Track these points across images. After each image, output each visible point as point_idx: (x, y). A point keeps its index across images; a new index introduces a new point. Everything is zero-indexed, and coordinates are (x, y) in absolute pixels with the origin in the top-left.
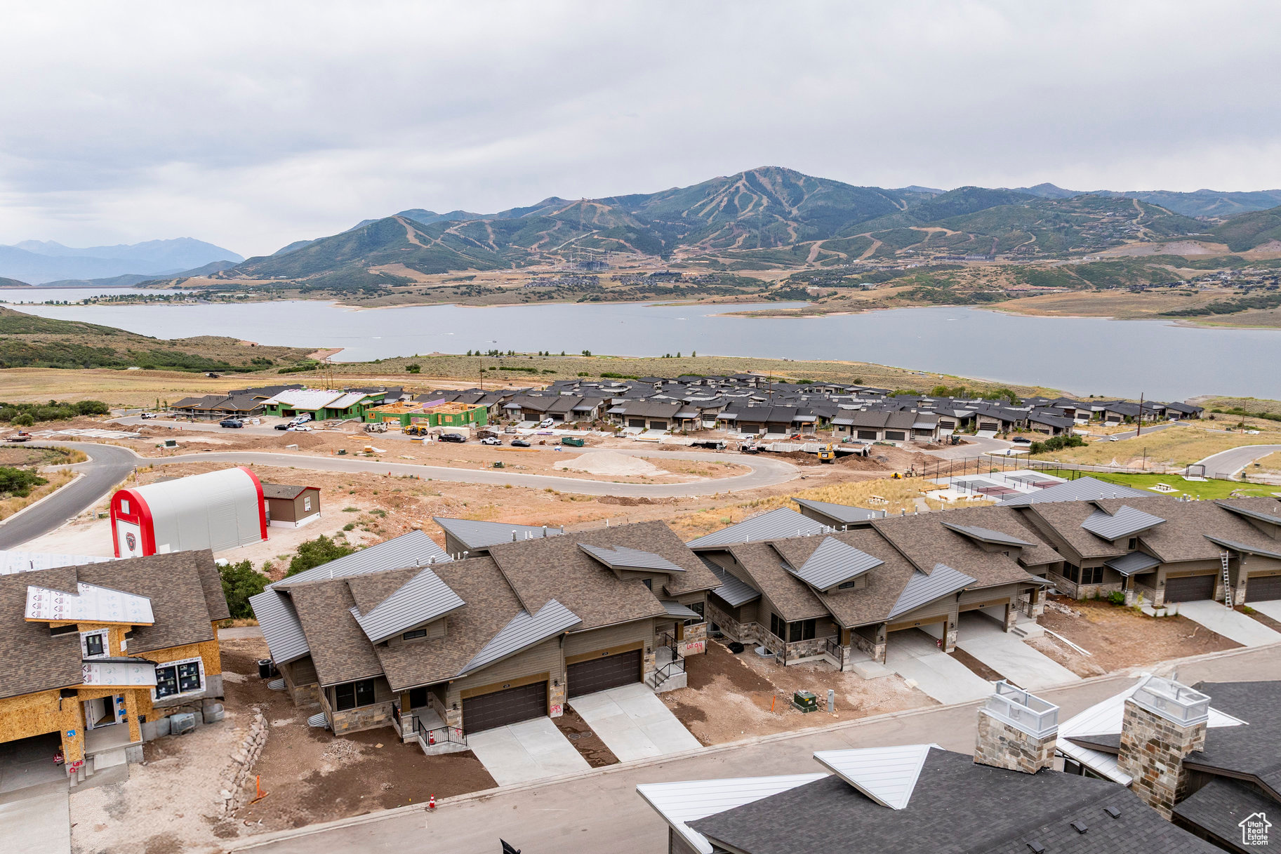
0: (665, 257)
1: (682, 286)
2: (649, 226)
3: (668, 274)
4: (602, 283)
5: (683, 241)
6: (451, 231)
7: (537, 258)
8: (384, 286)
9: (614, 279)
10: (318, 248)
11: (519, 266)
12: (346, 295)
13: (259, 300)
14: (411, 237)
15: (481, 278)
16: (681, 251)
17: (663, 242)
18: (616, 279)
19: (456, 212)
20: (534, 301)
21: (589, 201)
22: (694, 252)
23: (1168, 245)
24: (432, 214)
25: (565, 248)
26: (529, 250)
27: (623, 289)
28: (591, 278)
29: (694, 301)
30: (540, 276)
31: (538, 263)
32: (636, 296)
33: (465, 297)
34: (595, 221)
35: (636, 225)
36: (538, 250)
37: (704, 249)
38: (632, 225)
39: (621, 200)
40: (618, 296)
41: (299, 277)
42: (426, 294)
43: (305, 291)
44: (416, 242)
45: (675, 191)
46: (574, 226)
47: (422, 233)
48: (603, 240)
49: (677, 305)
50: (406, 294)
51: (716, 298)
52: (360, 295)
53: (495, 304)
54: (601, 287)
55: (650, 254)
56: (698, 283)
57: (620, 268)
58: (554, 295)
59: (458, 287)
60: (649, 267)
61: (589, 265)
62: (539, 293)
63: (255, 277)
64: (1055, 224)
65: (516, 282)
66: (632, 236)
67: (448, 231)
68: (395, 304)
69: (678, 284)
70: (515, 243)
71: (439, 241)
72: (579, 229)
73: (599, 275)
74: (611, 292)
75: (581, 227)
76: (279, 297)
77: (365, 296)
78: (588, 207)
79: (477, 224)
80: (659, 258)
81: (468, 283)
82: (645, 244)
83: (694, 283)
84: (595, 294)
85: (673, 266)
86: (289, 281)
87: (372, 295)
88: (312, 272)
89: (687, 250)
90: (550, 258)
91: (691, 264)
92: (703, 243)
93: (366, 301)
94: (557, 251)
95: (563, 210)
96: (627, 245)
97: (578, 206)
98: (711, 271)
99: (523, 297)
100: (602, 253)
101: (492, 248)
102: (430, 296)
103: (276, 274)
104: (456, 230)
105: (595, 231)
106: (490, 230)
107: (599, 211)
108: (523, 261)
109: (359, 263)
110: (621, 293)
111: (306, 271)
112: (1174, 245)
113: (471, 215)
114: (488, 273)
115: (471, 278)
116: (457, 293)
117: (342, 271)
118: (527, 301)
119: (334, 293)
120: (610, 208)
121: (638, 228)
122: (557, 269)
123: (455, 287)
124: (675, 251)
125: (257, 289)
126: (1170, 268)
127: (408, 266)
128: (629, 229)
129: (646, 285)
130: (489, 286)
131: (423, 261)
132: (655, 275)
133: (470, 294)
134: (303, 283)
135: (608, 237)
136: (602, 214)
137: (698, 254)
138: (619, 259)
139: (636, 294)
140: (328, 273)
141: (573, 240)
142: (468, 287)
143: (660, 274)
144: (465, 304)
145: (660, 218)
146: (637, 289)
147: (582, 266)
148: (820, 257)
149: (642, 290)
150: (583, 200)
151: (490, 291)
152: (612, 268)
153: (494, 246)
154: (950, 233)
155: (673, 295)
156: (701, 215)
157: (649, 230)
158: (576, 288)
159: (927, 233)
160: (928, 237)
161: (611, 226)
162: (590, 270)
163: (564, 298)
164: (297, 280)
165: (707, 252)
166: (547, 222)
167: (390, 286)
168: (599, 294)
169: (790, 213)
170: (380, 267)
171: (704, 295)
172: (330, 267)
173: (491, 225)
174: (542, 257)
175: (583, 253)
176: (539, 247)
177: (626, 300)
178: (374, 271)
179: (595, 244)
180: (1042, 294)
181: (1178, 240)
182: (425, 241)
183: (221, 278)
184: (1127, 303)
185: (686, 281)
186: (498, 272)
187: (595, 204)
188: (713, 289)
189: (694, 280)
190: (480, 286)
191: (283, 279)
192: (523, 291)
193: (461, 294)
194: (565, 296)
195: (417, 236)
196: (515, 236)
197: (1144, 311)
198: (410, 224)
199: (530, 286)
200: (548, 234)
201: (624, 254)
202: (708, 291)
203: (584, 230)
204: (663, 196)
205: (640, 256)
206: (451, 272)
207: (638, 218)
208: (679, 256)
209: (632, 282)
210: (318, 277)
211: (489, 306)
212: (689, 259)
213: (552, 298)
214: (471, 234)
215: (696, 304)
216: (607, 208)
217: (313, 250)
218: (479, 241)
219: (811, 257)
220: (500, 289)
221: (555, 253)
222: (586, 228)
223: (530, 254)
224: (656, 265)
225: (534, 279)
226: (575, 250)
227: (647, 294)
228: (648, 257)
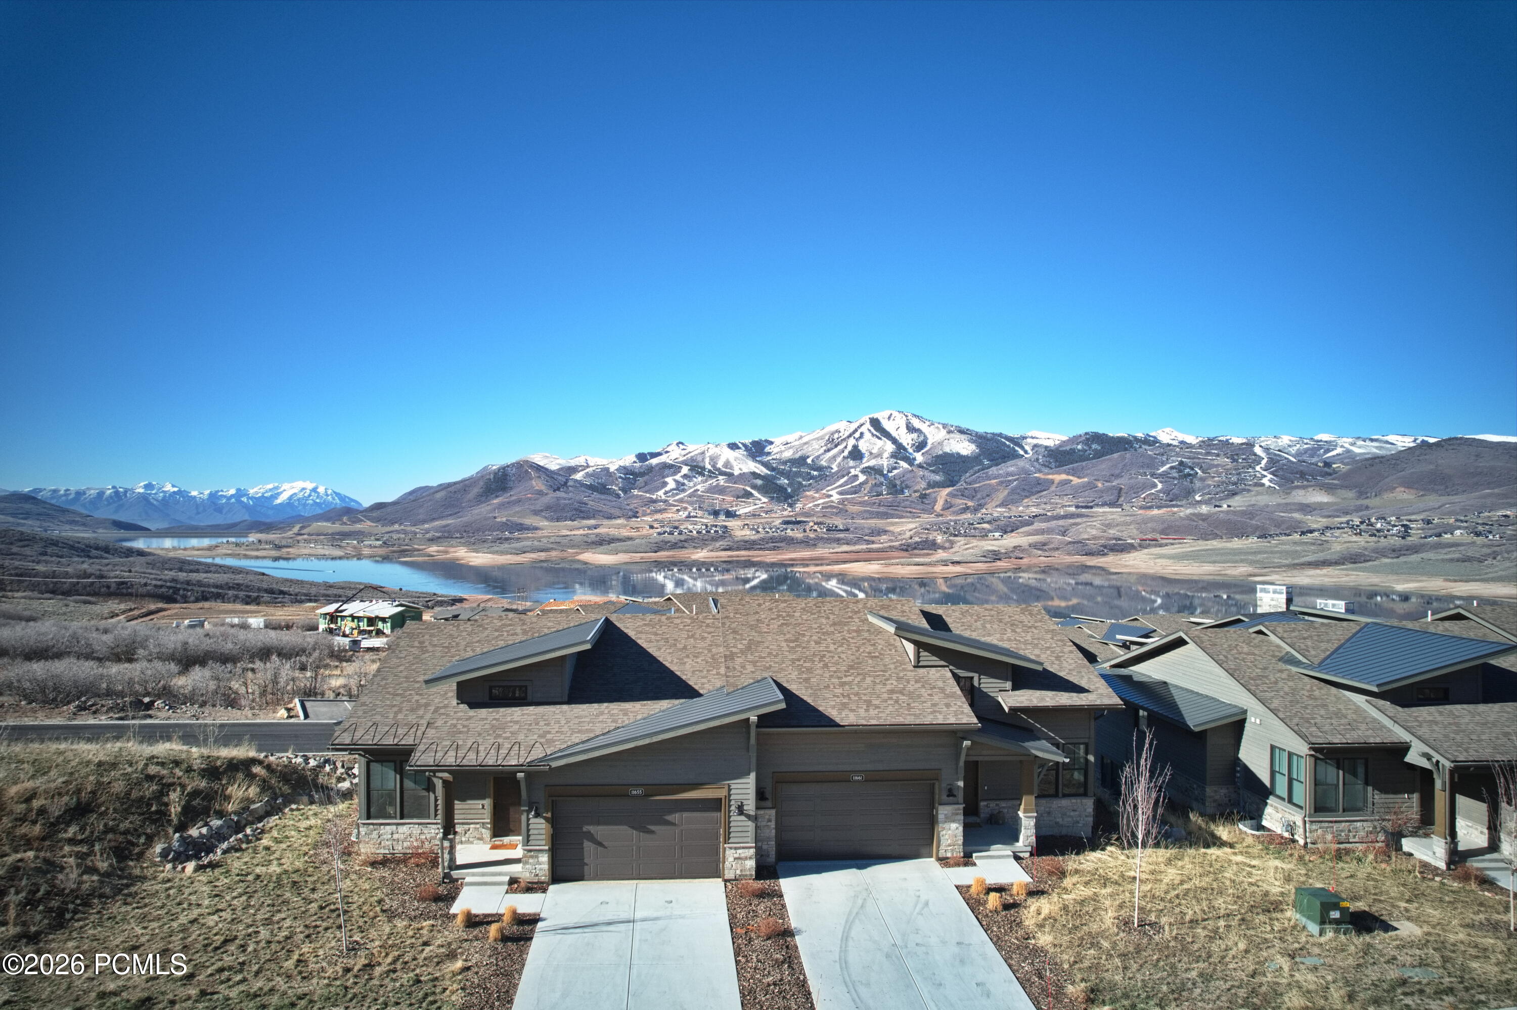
0: (792, 505)
1: (812, 537)
2: (775, 472)
3: (796, 522)
9: (743, 527)
10: (444, 494)
15: (609, 527)
16: (807, 498)
17: (789, 489)
20: (664, 551)
22: (821, 499)
23: (1294, 493)
25: (690, 495)
27: (753, 538)
28: (720, 527)
34: (721, 467)
35: (761, 471)
36: (664, 496)
37: (831, 496)
38: (758, 472)
41: (424, 524)
46: (700, 471)
48: (729, 487)
52: (488, 543)
53: (624, 553)
54: (731, 536)
55: (776, 501)
58: (684, 544)
59: (589, 535)
60: (775, 515)
61: (716, 513)
62: (670, 542)
63: (378, 524)
64: (1180, 471)
65: (640, 531)
66: (759, 482)
68: (523, 553)
70: (640, 489)
72: (704, 475)
73: (727, 524)
74: (741, 541)
75: (707, 473)
80: (786, 505)
81: (594, 531)
82: (771, 491)
84: (725, 544)
85: (800, 514)
86: (412, 529)
90: (676, 506)
91: (818, 512)
92: (829, 490)
94: (682, 497)
95: (689, 456)
96: (753, 492)
99: (652, 546)
100: (728, 500)
101: (617, 494)
105: (720, 477)
106: (616, 475)
108: (649, 507)
109: (485, 510)
110: (751, 542)
111: (431, 517)
112: (1301, 492)
114: (614, 522)
117: (469, 518)
118: (657, 550)
121: (763, 474)
122: (682, 517)
124: (801, 498)
126: (1297, 516)
127: (533, 512)
128: (755, 475)
129: (775, 534)
131: (550, 508)
132: (783, 523)
134: (427, 531)
135: (734, 483)
137: (825, 501)
138: (745, 506)
139: (766, 543)
140: (453, 520)
141: (699, 486)
142: (596, 535)
143: (788, 522)
145: (785, 463)
146: (767, 538)
147: (709, 514)
148: (948, 506)
149: (772, 539)
151: (617, 540)
153: (620, 491)
154: (1076, 480)
155: (803, 546)
156: (825, 460)
157: (775, 478)
158: (705, 537)
159: (1052, 482)
160: (1055, 485)
161: (736, 472)
162: (717, 518)
164: (421, 528)
166: (673, 468)
167: (517, 535)
169: (915, 459)
172: (453, 514)
174: (667, 503)
175: (709, 500)
178: (500, 517)
179: (721, 490)
180: (1172, 544)
181: (1304, 487)
182: (551, 488)
183: (345, 524)
185: (815, 531)
186: (624, 521)
188: (842, 538)
190: (607, 536)
192: (653, 540)
193: (591, 543)
194: (695, 545)
196: (640, 483)
199: (659, 535)
200: (674, 480)
201: (750, 501)
203: (710, 476)
205: (766, 503)
206: (578, 520)
207: (763, 464)
208: (806, 504)
211: (618, 555)
213: (683, 548)
214: (597, 480)
217: (439, 496)
218: (604, 487)
219: (938, 507)
221: (681, 500)
222: (712, 474)
223: (655, 501)
224: (783, 512)
225: (663, 526)
226: (701, 496)
227: (777, 544)
228: (775, 504)
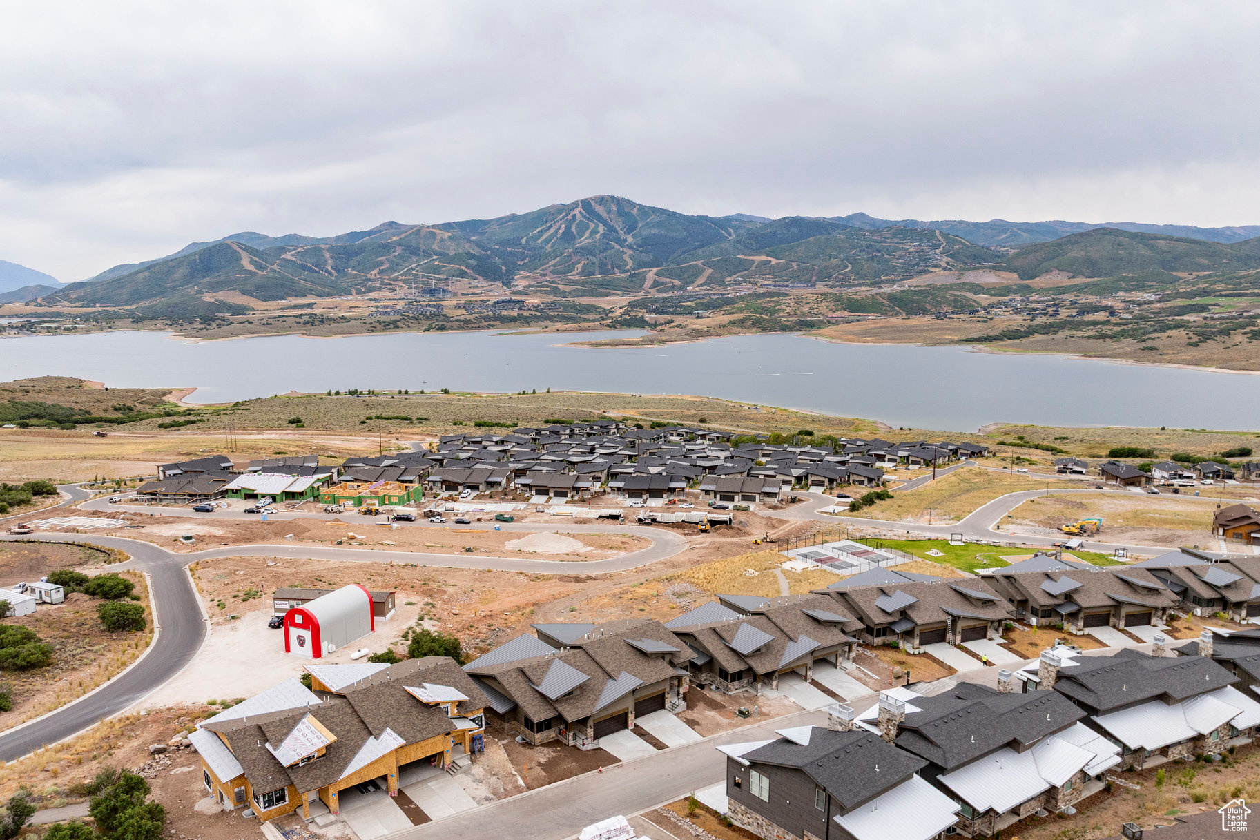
0: (507, 283)
1: (526, 314)
2: (489, 252)
3: (511, 301)
4: (446, 311)
5: (524, 267)
6: (288, 256)
7: (377, 284)
8: (221, 315)
9: (458, 307)
10: (146, 274)
11: (359, 292)
12: (181, 325)
13: (89, 331)
14: (246, 263)
15: (322, 305)
16: (522, 278)
17: (504, 268)
18: (460, 307)
19: (290, 237)
20: (380, 331)
21: (428, 227)
22: (535, 279)
23: (967, 273)
24: (265, 237)
25: (405, 274)
26: (369, 275)
27: (468, 317)
28: (435, 306)
29: (539, 329)
30: (382, 303)
31: (379, 289)
32: (481, 325)
33: (308, 327)
34: (435, 246)
35: (476, 251)
36: (378, 276)
37: (544, 275)
38: (472, 252)
39: (459, 224)
40: (464, 325)
41: (126, 305)
42: (268, 324)
43: (138, 320)
44: (252, 268)
45: (513, 217)
46: (414, 251)
47: (257, 259)
48: (444, 266)
49: (522, 333)
50: (246, 324)
51: (559, 325)
52: (197, 325)
53: (340, 334)
54: (445, 316)
55: (492, 281)
56: (541, 310)
57: (463, 294)
58: (399, 324)
59: (300, 316)
60: (491, 294)
61: (431, 292)
62: (385, 322)
63: (78, 304)
64: (868, 253)
65: (358, 310)
66: (474, 263)
67: (284, 256)
68: (236, 335)
69: (521, 312)
70: (354, 268)
71: (275, 267)
72: (418, 255)
73: (442, 303)
74: (456, 320)
75: (421, 253)
76: (110, 327)
77: (203, 326)
78: (430, 232)
79: (313, 249)
80: (501, 285)
81: (308, 311)
82: (486, 270)
83: (537, 311)
84: (441, 323)
85: (515, 293)
86: (116, 309)
87: (209, 325)
88: (141, 299)
89: (527, 277)
90: (391, 284)
91: (532, 291)
92: (543, 270)
93: (204, 332)
94: (397, 277)
95: (403, 236)
96: (468, 271)
97: (417, 231)
98: (552, 298)
99: (368, 326)
100: (443, 279)
101: (330, 273)
102: (271, 326)
103: (102, 300)
104: (293, 255)
105: (435, 257)
106: (327, 255)
107: (438, 237)
108: (363, 287)
109: (192, 290)
110: (466, 321)
111: (135, 297)
112: (972, 273)
113: (306, 239)
114: (328, 300)
115: (310, 306)
116: (299, 323)
117: (175, 299)
118: (372, 331)
119: (169, 322)
120: (450, 234)
121: (478, 254)
122: (398, 296)
123: (296, 316)
124: (516, 277)
125: (85, 318)
126: (969, 295)
127: (244, 293)
128: (471, 256)
129: (491, 313)
130: (332, 315)
131: (259, 287)
132: (498, 302)
133: (314, 324)
134: (132, 312)
135: (449, 263)
136: (442, 240)
137: (539, 280)
138: (461, 285)
139: (481, 322)
140: (158, 301)
141: (413, 266)
142: (311, 315)
143: (503, 302)
144: (309, 335)
145: (500, 244)
146: (482, 317)
147: (425, 293)
148: (656, 284)
149: (487, 318)
150: (422, 226)
151: (333, 320)
152: (455, 295)
153: (332, 271)
154: (774, 261)
155: (518, 323)
156: (539, 241)
157: (489, 257)
158: (421, 316)
159: (753, 261)
160: (754, 266)
161: (452, 252)
162: (433, 296)
163: (409, 327)
164: (126, 308)
165: (547, 278)
166: (386, 248)
167: (227, 315)
168: (445, 323)
169: (625, 240)
170: (215, 294)
171: (547, 323)
172: (160, 294)
173: (328, 250)
174: (382, 283)
175: (424, 279)
176: (378, 273)
177: (472, 328)
178: (209, 298)
179: (436, 270)
180: (858, 320)
181: (976, 269)
182: (261, 267)
183: (41, 305)
184: (932, 330)
185: (529, 309)
186: (337, 300)
187: (435, 230)
188: (555, 316)
189: (537, 308)
190: (322, 315)
191: (110, 307)
192: (368, 321)
193: (304, 324)
194: (410, 324)
195: (252, 262)
196: (354, 262)
197: (947, 337)
198: (244, 250)
199: (374, 315)
200: (388, 260)
201: (466, 281)
202: (550, 319)
203: (424, 256)
204: (501, 222)
205: (481, 282)
206: (290, 299)
207: (477, 244)
208: (520, 284)
209: (476, 310)
210: (148, 304)
211: (334, 337)
212: (530, 286)
213: (398, 327)
214: (308, 260)
215: (540, 332)
216: (447, 235)
217: (142, 276)
218: (316, 266)
219: (647, 284)
220: (343, 317)
221: (396, 279)
222: (426, 254)
223: (370, 280)
224: (497, 292)
225: (377, 307)
226: (416, 276)
227: (492, 323)
228: (490, 283)
